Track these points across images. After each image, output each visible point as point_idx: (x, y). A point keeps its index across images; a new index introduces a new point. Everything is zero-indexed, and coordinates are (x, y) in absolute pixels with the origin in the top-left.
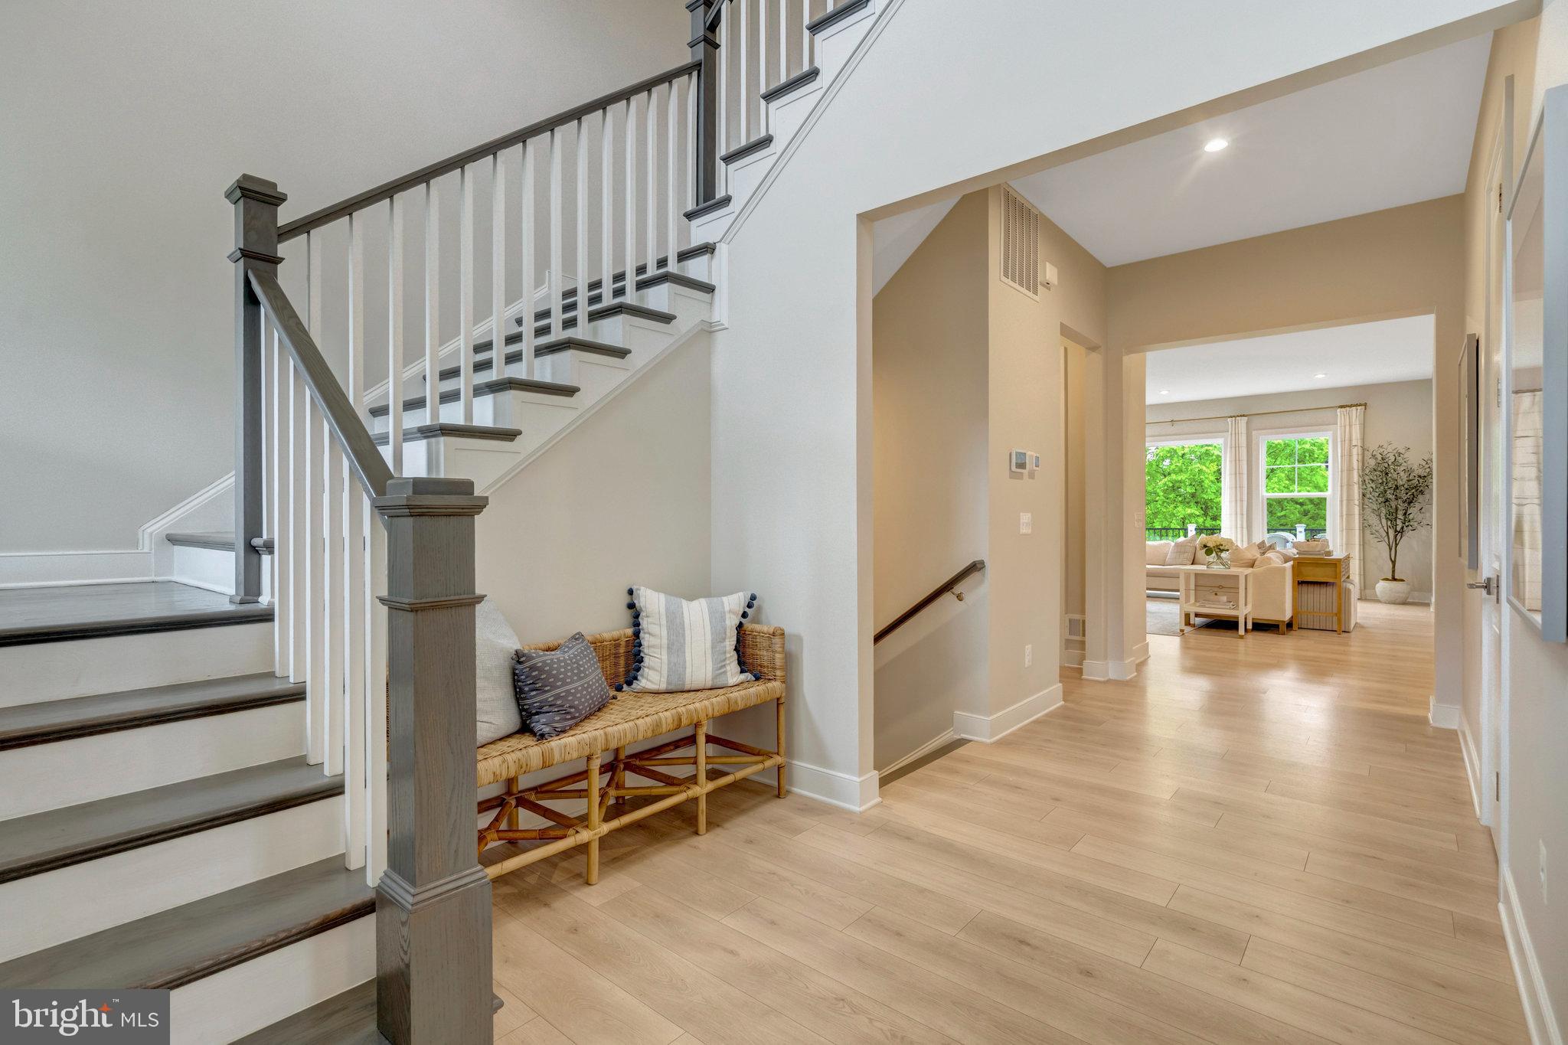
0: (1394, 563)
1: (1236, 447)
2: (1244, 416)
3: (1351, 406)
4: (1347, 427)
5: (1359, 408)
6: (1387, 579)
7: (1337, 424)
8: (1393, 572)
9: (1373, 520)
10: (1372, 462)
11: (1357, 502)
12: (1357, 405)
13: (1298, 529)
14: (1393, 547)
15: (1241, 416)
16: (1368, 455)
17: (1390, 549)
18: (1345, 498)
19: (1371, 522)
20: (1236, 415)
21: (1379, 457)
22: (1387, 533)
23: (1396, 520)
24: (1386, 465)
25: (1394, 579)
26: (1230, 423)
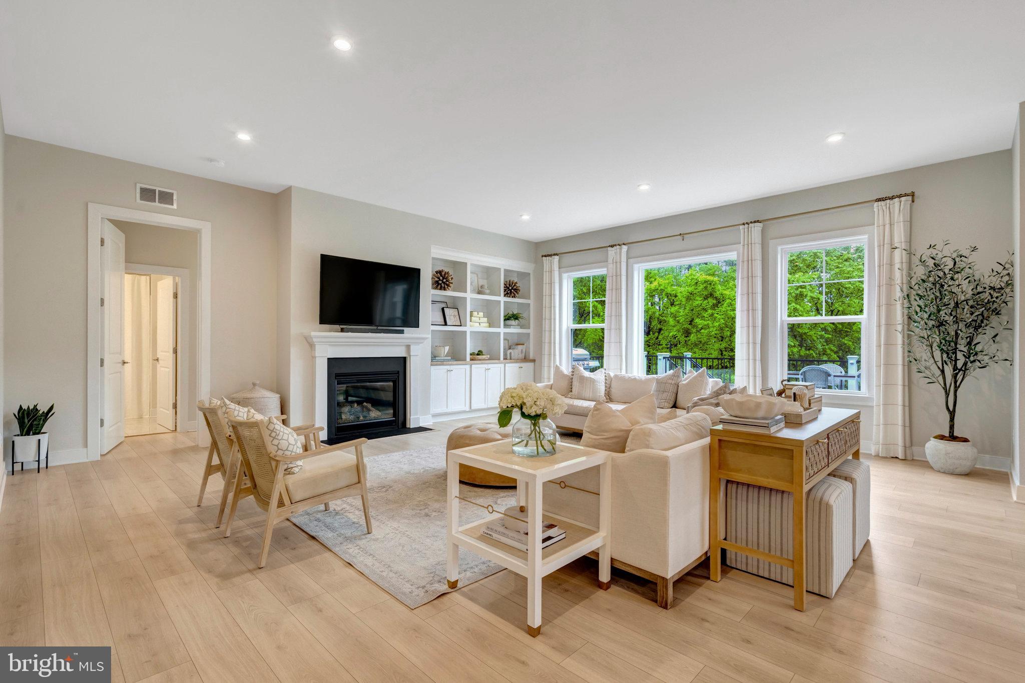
0: (952, 414)
1: (750, 261)
2: (758, 221)
3: (892, 198)
4: (887, 227)
5: (903, 199)
6: (942, 437)
7: (874, 225)
8: (952, 427)
9: (922, 352)
10: (920, 272)
11: (900, 328)
12: (900, 196)
13: (850, 361)
14: (952, 390)
15: (755, 222)
16: (915, 259)
17: (947, 395)
18: (883, 322)
19: (918, 356)
20: (749, 222)
21: (931, 263)
22: (943, 371)
23: (955, 353)
24: (941, 274)
25: (952, 438)
26: (742, 231)
